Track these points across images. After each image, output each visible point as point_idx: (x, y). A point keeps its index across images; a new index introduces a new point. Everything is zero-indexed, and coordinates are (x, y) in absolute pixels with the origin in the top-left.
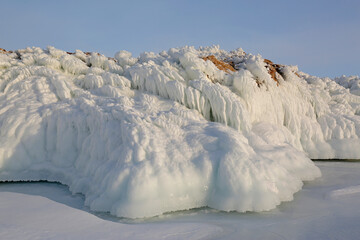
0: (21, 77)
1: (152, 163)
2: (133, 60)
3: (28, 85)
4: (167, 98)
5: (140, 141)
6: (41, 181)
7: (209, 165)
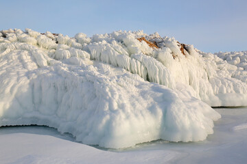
0: (8, 50)
1: (124, 111)
2: (88, 40)
3: (14, 56)
4: (117, 66)
5: (112, 96)
6: (32, 125)
7: (160, 112)
